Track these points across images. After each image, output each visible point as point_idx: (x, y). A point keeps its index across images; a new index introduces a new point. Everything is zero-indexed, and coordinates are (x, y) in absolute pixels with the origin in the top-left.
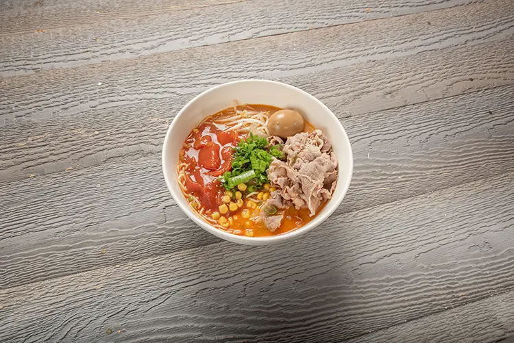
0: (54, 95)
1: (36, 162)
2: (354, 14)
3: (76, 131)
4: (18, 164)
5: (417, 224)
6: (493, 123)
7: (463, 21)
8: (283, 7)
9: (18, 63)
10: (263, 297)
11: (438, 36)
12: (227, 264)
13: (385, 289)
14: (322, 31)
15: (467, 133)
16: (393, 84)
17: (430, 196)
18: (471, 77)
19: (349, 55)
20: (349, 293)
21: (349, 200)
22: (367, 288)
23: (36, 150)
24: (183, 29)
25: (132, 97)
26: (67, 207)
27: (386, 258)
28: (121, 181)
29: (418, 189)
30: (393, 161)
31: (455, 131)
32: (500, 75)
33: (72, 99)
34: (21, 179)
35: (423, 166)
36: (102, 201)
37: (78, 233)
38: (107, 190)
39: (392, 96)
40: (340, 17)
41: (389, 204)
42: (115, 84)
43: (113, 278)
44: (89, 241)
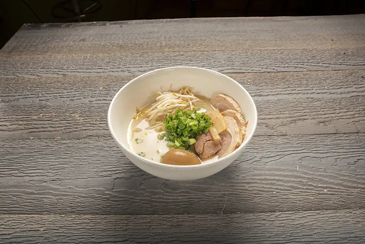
0: (69, 91)
1: (39, 130)
2: (300, 66)
3: (73, 115)
4: (26, 129)
9: (55, 70)
14: (273, 74)
16: (327, 116)
19: (291, 92)
21: (273, 201)
23: (42, 122)
24: (169, 62)
26: (45, 164)
28: (91, 153)
29: (343, 203)
30: (320, 175)
33: (79, 95)
34: (23, 139)
35: (349, 184)
36: (71, 165)
37: (45, 184)
38: (79, 158)
39: (325, 125)
40: (288, 67)
41: (312, 212)
42: (111, 90)
43: (55, 224)
44: (50, 191)
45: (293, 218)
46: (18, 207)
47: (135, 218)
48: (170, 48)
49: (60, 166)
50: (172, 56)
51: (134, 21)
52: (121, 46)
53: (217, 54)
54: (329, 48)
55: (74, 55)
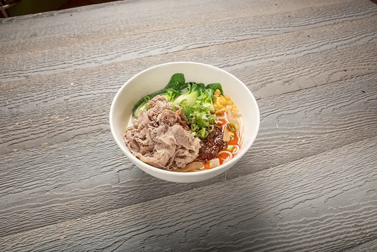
0: (38, 93)
1: (20, 140)
2: (255, 33)
3: (52, 117)
4: (6, 142)
5: (322, 176)
6: (367, 99)
7: (332, 34)
8: (205, 30)
9: (14, 73)
10: (201, 241)
11: (316, 44)
12: (170, 214)
13: (303, 229)
14: (234, 44)
15: (349, 106)
16: (289, 76)
17: (328, 153)
18: (345, 69)
19: (254, 58)
20: (274, 235)
21: (266, 159)
22: (289, 229)
23: (20, 131)
24: (133, 46)
25: (95, 92)
27: (301, 204)
28: (84, 152)
29: (319, 148)
30: (296, 129)
31: (339, 105)
32: (365, 67)
34: (6, 153)
35: (320, 131)
36: (69, 168)
37: (48, 193)
38: (74, 159)
39: (290, 84)
40: (245, 35)
41: (297, 161)
42: (84, 84)
43: (75, 229)
44: (56, 199)
45: (284, 169)
46: (29, 223)
47: (150, 204)
48: (130, 31)
49: (57, 172)
50: (134, 39)
51: (83, 7)
52: (78, 36)
53: (177, 32)
54: (276, 12)
55: (30, 53)
